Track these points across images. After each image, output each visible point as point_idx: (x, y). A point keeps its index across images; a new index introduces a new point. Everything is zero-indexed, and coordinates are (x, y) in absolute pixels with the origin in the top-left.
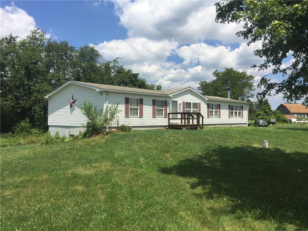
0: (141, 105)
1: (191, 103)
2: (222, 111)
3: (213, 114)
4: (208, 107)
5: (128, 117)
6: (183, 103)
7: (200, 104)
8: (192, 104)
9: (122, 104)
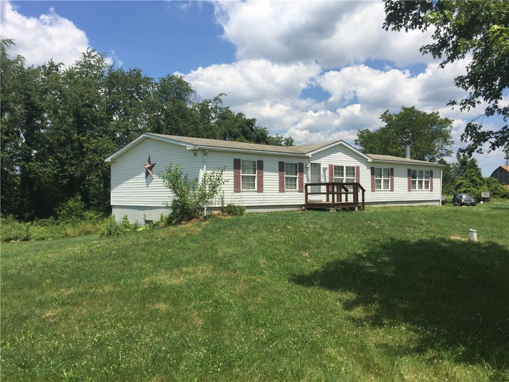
0: (260, 171)
1: (343, 167)
2: (396, 179)
3: (380, 185)
4: (373, 173)
5: (239, 191)
6: (331, 166)
7: (358, 168)
8: (345, 168)
9: (229, 170)
